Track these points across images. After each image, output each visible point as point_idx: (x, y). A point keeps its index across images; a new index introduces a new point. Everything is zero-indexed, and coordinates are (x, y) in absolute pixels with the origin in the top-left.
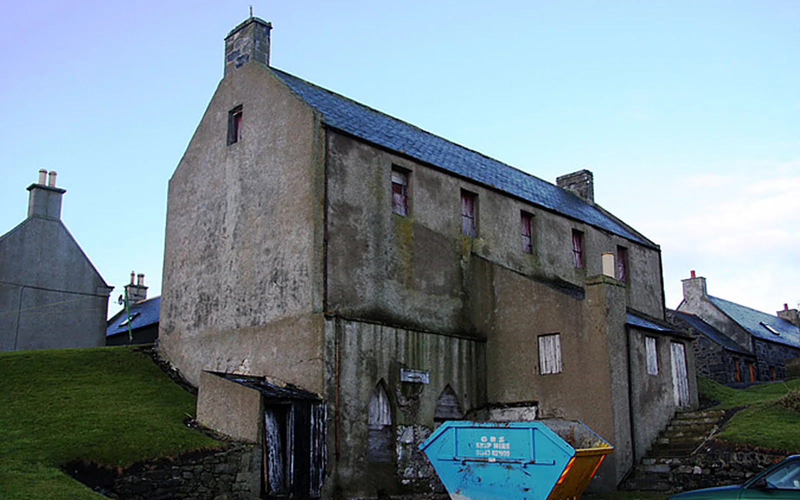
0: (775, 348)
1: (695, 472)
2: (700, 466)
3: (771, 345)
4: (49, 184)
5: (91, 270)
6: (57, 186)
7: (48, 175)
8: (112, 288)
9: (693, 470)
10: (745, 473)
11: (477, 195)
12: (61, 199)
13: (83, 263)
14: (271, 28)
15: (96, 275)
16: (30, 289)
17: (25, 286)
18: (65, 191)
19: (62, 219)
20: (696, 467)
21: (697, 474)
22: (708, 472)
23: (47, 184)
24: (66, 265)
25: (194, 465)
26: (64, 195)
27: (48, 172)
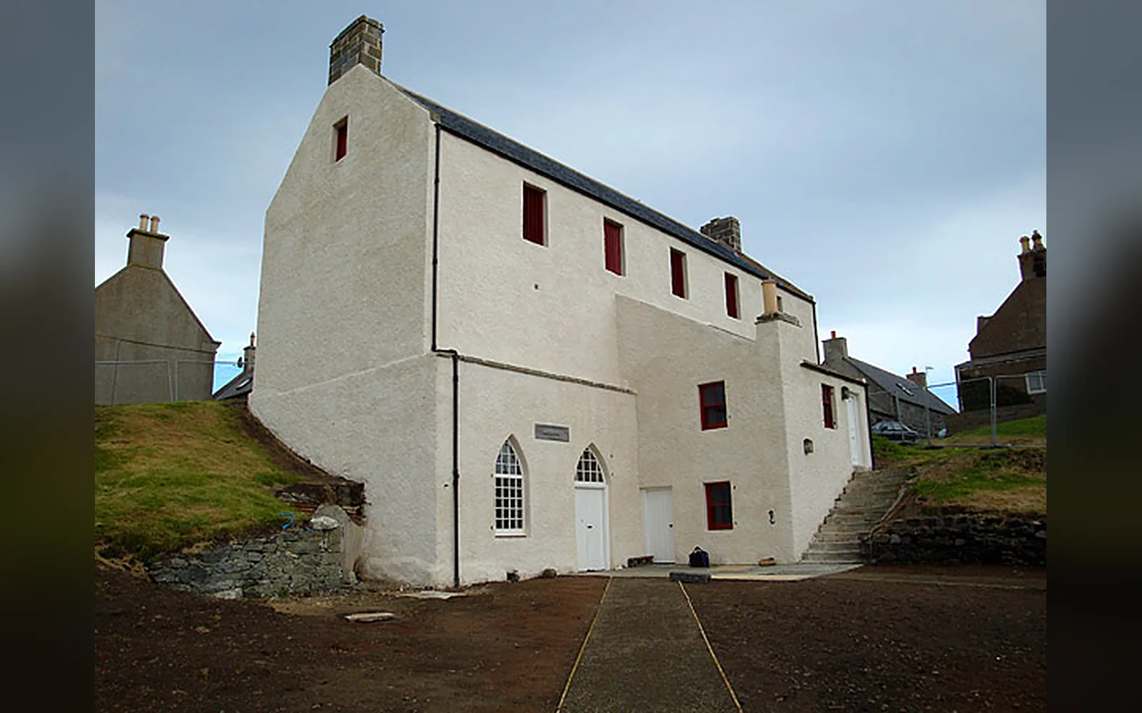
0: (912, 409)
1: (892, 541)
2: (899, 534)
3: (909, 405)
4: (151, 230)
5: (196, 324)
6: (159, 232)
7: (149, 221)
8: (219, 344)
9: (890, 540)
10: (954, 540)
11: (622, 226)
12: (163, 245)
13: (187, 317)
14: (383, 31)
15: (201, 329)
16: (128, 343)
17: (122, 340)
18: (168, 238)
19: (164, 267)
20: (893, 536)
21: (895, 544)
22: (908, 540)
23: (149, 230)
24: (169, 317)
25: (264, 543)
26: (166, 243)
27: (151, 217)
